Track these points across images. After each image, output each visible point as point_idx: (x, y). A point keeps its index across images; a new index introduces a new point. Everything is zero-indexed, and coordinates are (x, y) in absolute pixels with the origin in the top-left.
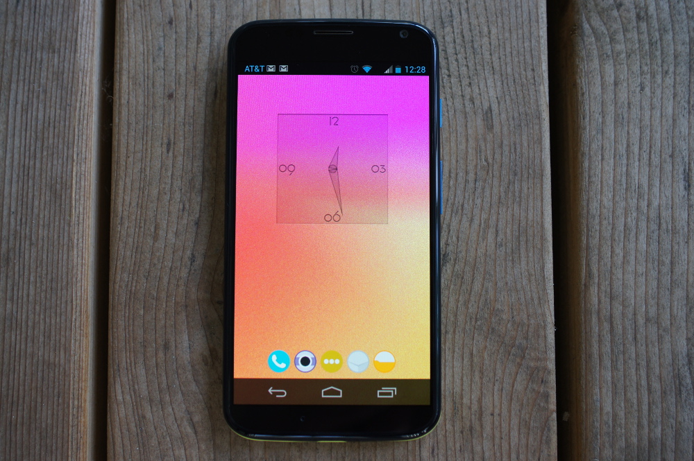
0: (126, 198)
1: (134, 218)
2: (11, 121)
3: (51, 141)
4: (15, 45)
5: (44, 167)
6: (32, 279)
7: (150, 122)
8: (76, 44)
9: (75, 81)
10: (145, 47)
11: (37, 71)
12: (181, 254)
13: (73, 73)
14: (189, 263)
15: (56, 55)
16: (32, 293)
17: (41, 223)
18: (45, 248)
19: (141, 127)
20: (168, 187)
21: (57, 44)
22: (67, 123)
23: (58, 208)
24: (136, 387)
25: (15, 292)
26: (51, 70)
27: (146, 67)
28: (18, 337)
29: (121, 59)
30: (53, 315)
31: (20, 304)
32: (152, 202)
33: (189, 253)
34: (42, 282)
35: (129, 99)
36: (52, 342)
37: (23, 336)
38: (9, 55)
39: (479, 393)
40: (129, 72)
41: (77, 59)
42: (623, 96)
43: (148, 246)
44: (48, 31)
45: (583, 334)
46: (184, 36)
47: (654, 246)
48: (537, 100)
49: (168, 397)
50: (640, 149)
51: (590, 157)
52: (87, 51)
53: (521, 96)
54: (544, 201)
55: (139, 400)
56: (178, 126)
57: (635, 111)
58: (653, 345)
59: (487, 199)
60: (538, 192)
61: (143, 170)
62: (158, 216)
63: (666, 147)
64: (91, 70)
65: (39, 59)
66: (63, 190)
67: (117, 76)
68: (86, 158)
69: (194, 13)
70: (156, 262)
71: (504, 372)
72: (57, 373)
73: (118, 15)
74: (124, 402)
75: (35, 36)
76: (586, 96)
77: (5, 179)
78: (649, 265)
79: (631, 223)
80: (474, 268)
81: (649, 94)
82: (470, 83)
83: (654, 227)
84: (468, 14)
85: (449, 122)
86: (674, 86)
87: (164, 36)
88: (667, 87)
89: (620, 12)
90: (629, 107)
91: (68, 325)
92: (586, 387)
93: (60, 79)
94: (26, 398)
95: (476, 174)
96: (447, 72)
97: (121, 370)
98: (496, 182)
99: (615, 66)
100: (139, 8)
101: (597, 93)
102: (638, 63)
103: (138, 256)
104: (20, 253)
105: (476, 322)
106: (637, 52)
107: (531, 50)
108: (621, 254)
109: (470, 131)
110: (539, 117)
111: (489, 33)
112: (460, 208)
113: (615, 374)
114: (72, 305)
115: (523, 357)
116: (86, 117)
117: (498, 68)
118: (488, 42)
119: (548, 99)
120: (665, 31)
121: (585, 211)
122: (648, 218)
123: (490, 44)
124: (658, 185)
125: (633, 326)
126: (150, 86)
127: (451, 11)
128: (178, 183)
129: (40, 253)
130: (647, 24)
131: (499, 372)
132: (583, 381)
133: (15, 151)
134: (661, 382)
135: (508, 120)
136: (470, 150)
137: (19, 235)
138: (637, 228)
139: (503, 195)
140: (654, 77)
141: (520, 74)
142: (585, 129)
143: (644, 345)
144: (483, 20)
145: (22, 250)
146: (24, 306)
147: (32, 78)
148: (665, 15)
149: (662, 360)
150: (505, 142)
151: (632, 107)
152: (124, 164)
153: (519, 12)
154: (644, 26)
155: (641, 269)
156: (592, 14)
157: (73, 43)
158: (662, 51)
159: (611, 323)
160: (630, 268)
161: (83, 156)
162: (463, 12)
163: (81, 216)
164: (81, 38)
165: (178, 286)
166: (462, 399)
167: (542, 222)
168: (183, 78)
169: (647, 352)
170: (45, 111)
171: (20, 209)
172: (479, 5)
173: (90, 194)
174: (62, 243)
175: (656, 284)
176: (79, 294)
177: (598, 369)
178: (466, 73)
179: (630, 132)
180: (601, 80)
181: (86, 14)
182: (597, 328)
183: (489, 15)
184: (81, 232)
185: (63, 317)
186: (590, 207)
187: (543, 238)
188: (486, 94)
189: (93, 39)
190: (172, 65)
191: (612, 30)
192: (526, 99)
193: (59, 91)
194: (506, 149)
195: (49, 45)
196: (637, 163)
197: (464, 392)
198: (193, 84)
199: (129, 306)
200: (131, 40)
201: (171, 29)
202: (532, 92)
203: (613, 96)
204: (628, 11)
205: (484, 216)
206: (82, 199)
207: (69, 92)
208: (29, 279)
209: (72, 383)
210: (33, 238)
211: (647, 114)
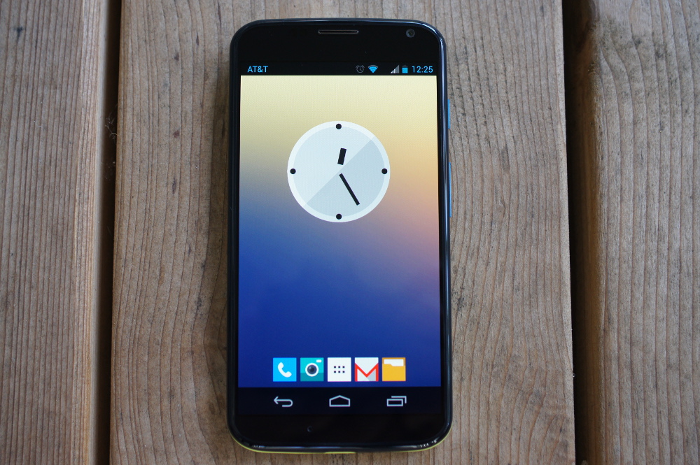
0: (129, 239)
1: (138, 260)
2: (10, 159)
3: (52, 180)
4: (15, 81)
5: (45, 207)
6: (32, 323)
7: (155, 161)
8: (79, 80)
9: (78, 118)
10: (151, 84)
11: (38, 108)
12: (187, 298)
13: (76, 109)
14: (196, 307)
15: (58, 91)
16: (31, 338)
17: (42, 265)
18: (46, 291)
19: (145, 165)
20: (173, 228)
21: (59, 80)
22: (69, 162)
23: (59, 250)
24: (140, 436)
25: (14, 337)
26: (52, 106)
27: (151, 104)
28: (17, 384)
29: (125, 95)
30: (53, 361)
31: (19, 350)
32: (157, 244)
33: (195, 297)
34: (42, 327)
35: (133, 136)
36: (53, 390)
37: (22, 382)
38: (9, 91)
39: (495, 442)
40: (133, 109)
41: (79, 95)
42: (642, 136)
43: (153, 290)
44: (50, 66)
45: (603, 381)
46: (191, 72)
47: (675, 290)
48: (554, 140)
49: (173, 447)
50: (660, 190)
51: (609, 198)
52: (90, 87)
53: (537, 136)
54: (562, 243)
55: (142, 450)
56: (184, 165)
57: (655, 152)
58: (675, 392)
59: (504, 241)
60: (556, 234)
61: (148, 211)
62: (164, 259)
63: (687, 188)
64: (95, 106)
65: (40, 95)
66: (65, 232)
67: (121, 113)
68: (88, 198)
69: (201, 48)
70: (161, 306)
71: (521, 422)
72: (57, 422)
73: (122, 50)
74: (127, 452)
75: (36, 71)
76: (605, 136)
77: (4, 219)
78: (669, 309)
79: (651, 265)
80: (490, 314)
81: (668, 133)
82: (486, 122)
83: (675, 270)
84: (484, 50)
85: (464, 162)
86: (694, 126)
87: (170, 73)
88: (687, 127)
89: (639, 49)
90: (648, 147)
91: (70, 372)
92: (606, 436)
93: (62, 115)
94: (25, 448)
95: (492, 215)
96: (461, 110)
97: (124, 419)
98: (512, 225)
99: (633, 104)
100: (144, 42)
101: (616, 132)
102: (657, 101)
103: (143, 300)
104: (19, 297)
105: (492, 369)
106: (657, 90)
107: (548, 88)
108: (642, 298)
109: (486, 172)
110: (557, 158)
111: (505, 70)
112: (476, 250)
113: (636, 422)
114: (74, 351)
115: (541, 405)
116: (89, 155)
117: (514, 107)
118: (503, 80)
119: (565, 138)
120: (685, 69)
121: (604, 254)
122: (668, 261)
123: (506, 82)
124: (678, 228)
125: (654, 373)
126: (155, 123)
127: (466, 48)
128: (183, 225)
129: (40, 297)
130: (667, 62)
131: (516, 421)
132: (603, 430)
133: (15, 190)
134: (683, 431)
135: (525, 160)
136: (486, 191)
137: (18, 278)
138: (658, 271)
139: (520, 237)
140: (674, 116)
141: (537, 113)
142: (603, 169)
143: (665, 392)
144: (498, 57)
145: (22, 293)
146: (23, 351)
147: (33, 114)
148: (685, 52)
149: (684, 408)
150: (522, 183)
151: (651, 147)
152: (128, 204)
153: (535, 49)
154: (663, 63)
155: (662, 314)
156: (610, 51)
157: (76, 79)
158: (681, 89)
159: (632, 370)
160: (651, 313)
161: (86, 196)
162: (478, 49)
163: (83, 258)
164: (84, 74)
165: (184, 331)
166: (478, 448)
167: (560, 265)
168: (190, 115)
169: (668, 400)
170: (46, 149)
171: (19, 250)
172: (495, 41)
173: (92, 235)
174: (63, 286)
175: (677, 331)
176: (80, 339)
177: (618, 417)
178: (481, 111)
179: (650, 173)
180: (620, 119)
181: (89, 48)
182: (617, 375)
183: (505, 52)
184: (83, 275)
185: (64, 364)
186: (609, 250)
187: (560, 281)
188: (502, 133)
189: (97, 75)
190: (177, 102)
191: (631, 68)
192: (543, 139)
193: (61, 129)
194: (522, 190)
195: (51, 81)
196: (657, 205)
197: (480, 442)
198: (200, 122)
199: (133, 352)
200: (135, 76)
201: (177, 64)
202: (549, 132)
203: (632, 136)
204: (647, 48)
205: (500, 259)
206: (84, 240)
207: (71, 129)
208: (29, 324)
209: (72, 432)
210: (33, 281)
211: (667, 154)
